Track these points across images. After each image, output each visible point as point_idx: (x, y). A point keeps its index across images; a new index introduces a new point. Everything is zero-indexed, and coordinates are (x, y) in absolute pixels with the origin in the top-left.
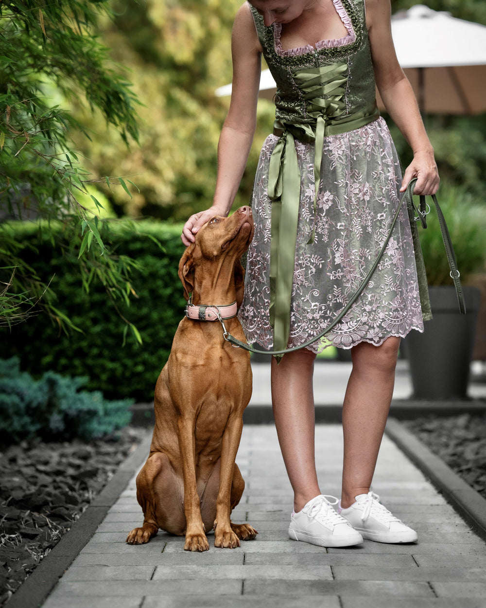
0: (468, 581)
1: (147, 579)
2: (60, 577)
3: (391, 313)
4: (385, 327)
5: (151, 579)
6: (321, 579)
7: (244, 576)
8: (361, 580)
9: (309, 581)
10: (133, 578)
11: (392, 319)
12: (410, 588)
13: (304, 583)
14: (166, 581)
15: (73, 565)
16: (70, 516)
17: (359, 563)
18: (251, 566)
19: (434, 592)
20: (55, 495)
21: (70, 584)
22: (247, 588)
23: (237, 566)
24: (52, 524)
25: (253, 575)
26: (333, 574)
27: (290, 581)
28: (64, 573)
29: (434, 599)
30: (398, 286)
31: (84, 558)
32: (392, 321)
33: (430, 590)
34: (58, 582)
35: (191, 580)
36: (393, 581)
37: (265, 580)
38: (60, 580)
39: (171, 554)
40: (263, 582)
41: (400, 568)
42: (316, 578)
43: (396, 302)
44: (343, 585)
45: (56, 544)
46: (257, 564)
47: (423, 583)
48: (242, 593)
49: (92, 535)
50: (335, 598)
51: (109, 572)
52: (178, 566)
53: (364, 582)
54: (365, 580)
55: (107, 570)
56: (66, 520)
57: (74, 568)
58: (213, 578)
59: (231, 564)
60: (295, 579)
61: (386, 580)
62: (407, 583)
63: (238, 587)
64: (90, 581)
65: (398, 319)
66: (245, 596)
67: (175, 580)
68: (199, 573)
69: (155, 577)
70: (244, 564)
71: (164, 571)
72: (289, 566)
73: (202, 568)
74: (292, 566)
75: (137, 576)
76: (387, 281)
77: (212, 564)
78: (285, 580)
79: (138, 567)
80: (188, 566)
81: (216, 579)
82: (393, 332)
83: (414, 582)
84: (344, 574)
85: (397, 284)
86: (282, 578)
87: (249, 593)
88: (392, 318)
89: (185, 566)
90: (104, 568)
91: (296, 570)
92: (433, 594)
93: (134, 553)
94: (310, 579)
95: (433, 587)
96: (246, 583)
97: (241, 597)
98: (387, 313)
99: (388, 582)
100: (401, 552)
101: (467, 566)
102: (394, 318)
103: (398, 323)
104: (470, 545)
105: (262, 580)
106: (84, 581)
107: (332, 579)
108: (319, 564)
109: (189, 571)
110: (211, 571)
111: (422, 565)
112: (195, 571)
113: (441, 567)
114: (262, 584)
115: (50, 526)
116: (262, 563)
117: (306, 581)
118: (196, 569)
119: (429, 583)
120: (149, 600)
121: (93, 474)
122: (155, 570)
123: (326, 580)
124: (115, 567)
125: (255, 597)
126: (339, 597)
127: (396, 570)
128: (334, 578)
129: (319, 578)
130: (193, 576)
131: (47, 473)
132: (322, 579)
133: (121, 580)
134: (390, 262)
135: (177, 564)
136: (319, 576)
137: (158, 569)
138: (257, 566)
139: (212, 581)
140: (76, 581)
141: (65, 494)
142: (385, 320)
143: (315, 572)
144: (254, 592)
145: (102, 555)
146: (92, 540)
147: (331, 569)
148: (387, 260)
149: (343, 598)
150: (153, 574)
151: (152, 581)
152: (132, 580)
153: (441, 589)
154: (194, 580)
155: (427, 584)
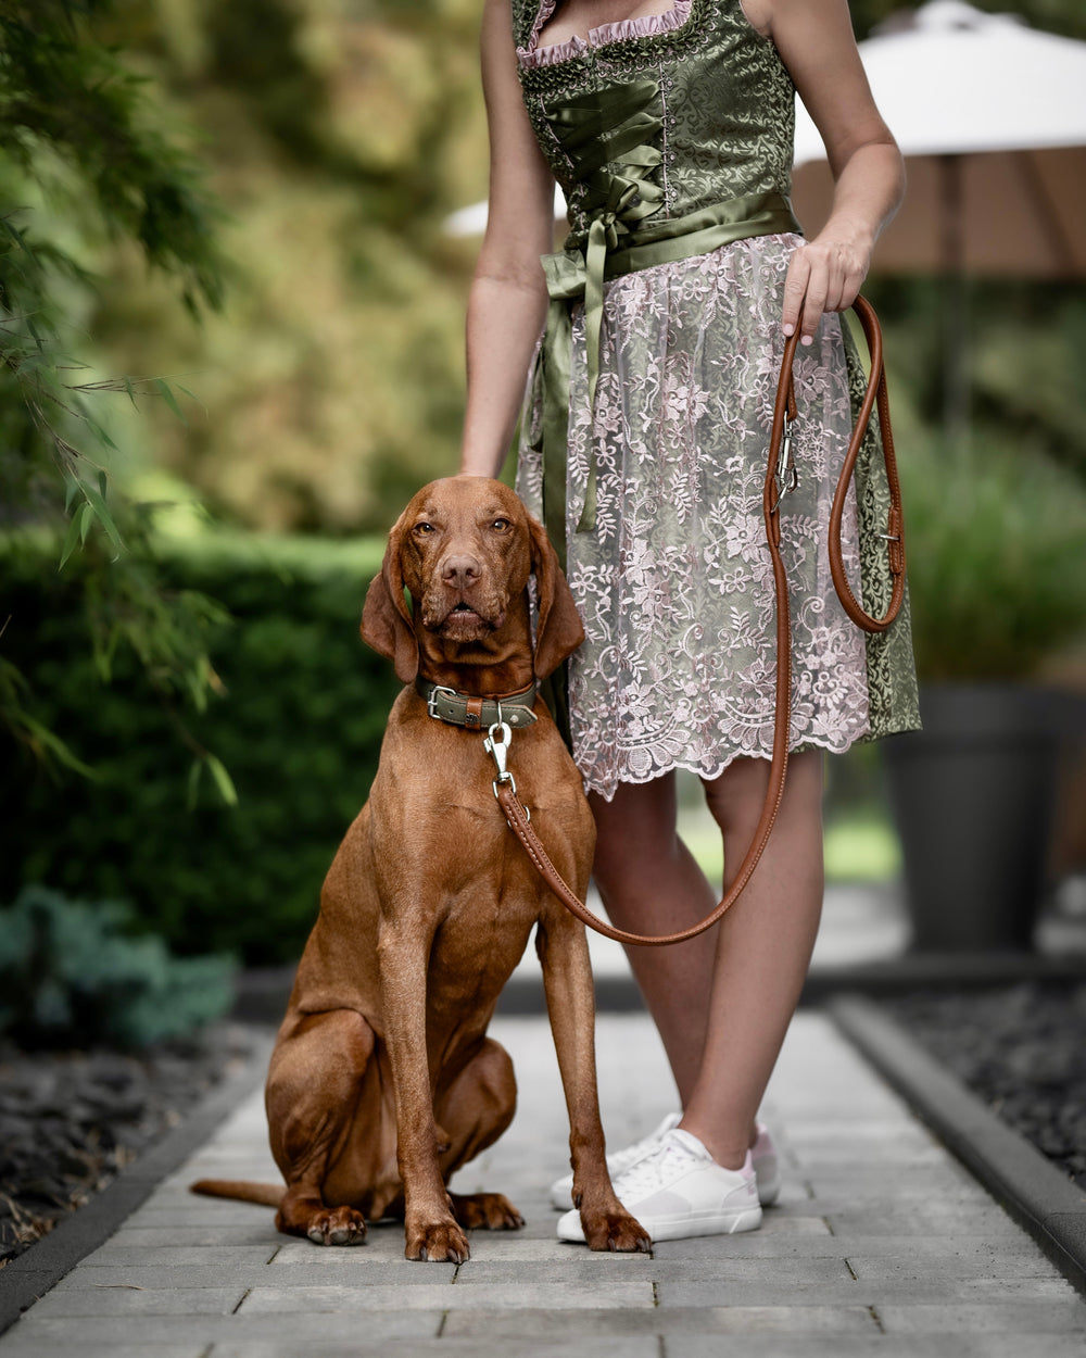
0: (962, 1302)
1: (225, 1313)
2: (24, 1309)
3: (739, 700)
4: (725, 731)
5: (235, 1312)
6: (625, 1306)
7: (450, 1304)
8: (717, 1306)
9: (597, 1310)
10: (191, 1311)
11: (743, 715)
12: (827, 1318)
13: (584, 1315)
14: (268, 1315)
15: (57, 1288)
16: (66, 1198)
17: (720, 1276)
18: (470, 1285)
19: (879, 1324)
20: (36, 1157)
21: (44, 1321)
22: (451, 1326)
23: (437, 1287)
24: (22, 1215)
25: (470, 1302)
26: (655, 1296)
27: (553, 1311)
28: (34, 1302)
29: (877, 1337)
30: (763, 635)
31: (87, 1273)
32: (740, 718)
33: (871, 1321)
34: (17, 1320)
35: (324, 1312)
36: (790, 1306)
37: (496, 1311)
38: (23, 1316)
39: (289, 1266)
40: (492, 1314)
41: (812, 1282)
42: (616, 1305)
43: (753, 675)
44: (674, 1315)
45: (25, 1250)
46: (482, 1282)
47: (857, 1309)
48: (440, 1334)
49: (113, 1231)
50: (651, 1340)
51: (137, 1301)
52: (299, 1288)
53: (725, 1310)
54: (726, 1306)
55: (136, 1296)
56: (53, 1205)
57: (57, 1293)
58: (376, 1308)
59: (423, 1283)
60: (566, 1307)
61: (774, 1304)
62: (821, 1309)
63: (432, 1324)
64: (91, 1316)
65: (756, 716)
66: (445, 1341)
67: (290, 1314)
68: (347, 1299)
69: (242, 1310)
70: (453, 1283)
71: (266, 1298)
72: (557, 1284)
73: (353, 1291)
74: (563, 1284)
75: (202, 1307)
76: (735, 622)
77: (380, 1283)
78: (543, 1310)
79: (208, 1291)
80: (322, 1288)
81: (383, 1311)
82: (746, 746)
83: (837, 1307)
84: (680, 1296)
85: (759, 630)
86: (536, 1307)
87: (454, 1335)
88: (740, 711)
89: (315, 1288)
90: (128, 1293)
91: (571, 1292)
92: (876, 1328)
93: (203, 1266)
94: (600, 1307)
95: (878, 1315)
96: (449, 1316)
97: (434, 1342)
98: (731, 699)
99: (777, 1309)
100: (821, 1255)
101: (965, 1276)
102: (745, 713)
103: (757, 726)
104: (981, 1239)
105: (489, 1310)
106: (77, 1317)
107: (652, 1306)
108: (627, 1280)
109: (323, 1297)
110: (375, 1296)
111: (864, 1277)
112: (339, 1298)
113: (906, 1279)
114: (487, 1318)
115: (17, 1217)
116: (495, 1280)
117: (592, 1310)
118: (340, 1293)
119: (871, 1308)
120: (223, 1349)
121: (133, 1116)
122: (244, 1297)
123: (638, 1308)
124: (154, 1292)
125: (465, 1342)
126: (661, 1339)
127: (802, 1287)
128: (656, 1304)
129: (622, 1304)
130: (332, 1305)
131: (23, 1115)
132: (629, 1306)
133: (165, 1315)
134: (748, 577)
135: (298, 1285)
136: (624, 1301)
137: (253, 1294)
138: (482, 1286)
139: (374, 1313)
140: (60, 1317)
141: (61, 1156)
142: (727, 716)
143: (615, 1293)
144: (466, 1332)
145: (128, 1269)
146: (111, 1243)
147: (655, 1288)
148: (739, 572)
149: (669, 1341)
150: (241, 1303)
151: (236, 1315)
152: (189, 1315)
153: (896, 1318)
154: (332, 1312)
155: (866, 1311)
